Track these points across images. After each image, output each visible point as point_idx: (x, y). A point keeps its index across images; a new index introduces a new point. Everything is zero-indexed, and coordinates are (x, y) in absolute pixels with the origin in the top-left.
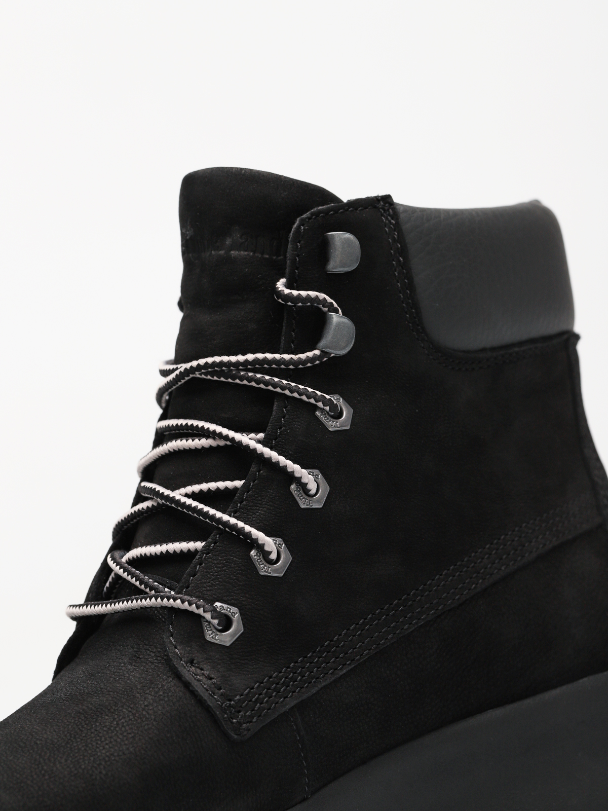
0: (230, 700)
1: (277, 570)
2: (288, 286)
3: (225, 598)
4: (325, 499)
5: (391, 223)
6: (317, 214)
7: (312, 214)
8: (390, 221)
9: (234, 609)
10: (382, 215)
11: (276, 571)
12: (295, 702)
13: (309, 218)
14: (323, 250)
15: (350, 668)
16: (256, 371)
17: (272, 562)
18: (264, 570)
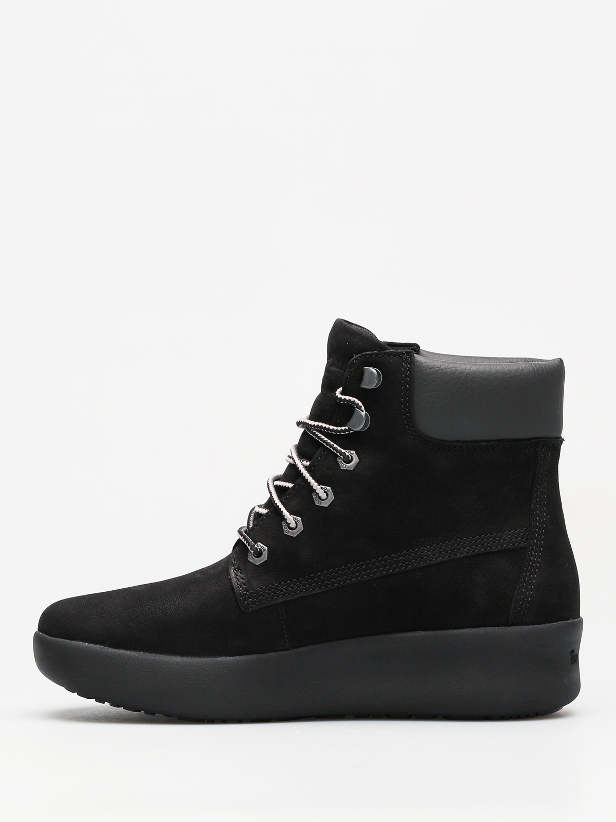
0: (247, 592)
1: (294, 534)
2: (342, 393)
3: (263, 542)
4: (330, 503)
5: (407, 366)
6: (365, 356)
7: (362, 355)
8: (407, 365)
9: (266, 548)
10: (403, 361)
11: (292, 533)
12: (282, 600)
13: (360, 357)
14: (360, 376)
15: (323, 590)
16: (317, 431)
17: (292, 529)
18: (287, 532)
